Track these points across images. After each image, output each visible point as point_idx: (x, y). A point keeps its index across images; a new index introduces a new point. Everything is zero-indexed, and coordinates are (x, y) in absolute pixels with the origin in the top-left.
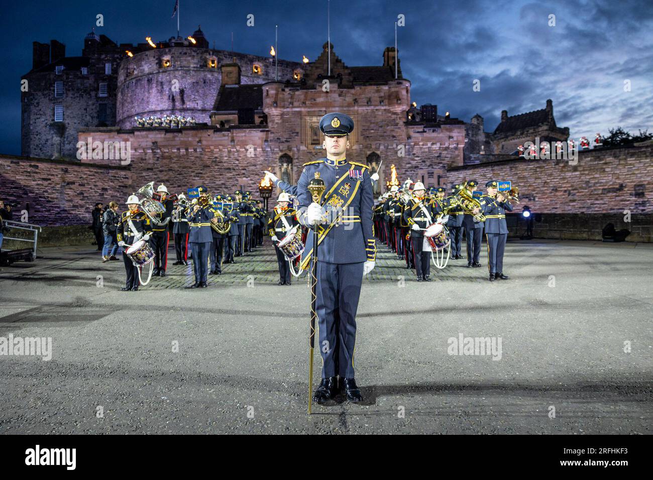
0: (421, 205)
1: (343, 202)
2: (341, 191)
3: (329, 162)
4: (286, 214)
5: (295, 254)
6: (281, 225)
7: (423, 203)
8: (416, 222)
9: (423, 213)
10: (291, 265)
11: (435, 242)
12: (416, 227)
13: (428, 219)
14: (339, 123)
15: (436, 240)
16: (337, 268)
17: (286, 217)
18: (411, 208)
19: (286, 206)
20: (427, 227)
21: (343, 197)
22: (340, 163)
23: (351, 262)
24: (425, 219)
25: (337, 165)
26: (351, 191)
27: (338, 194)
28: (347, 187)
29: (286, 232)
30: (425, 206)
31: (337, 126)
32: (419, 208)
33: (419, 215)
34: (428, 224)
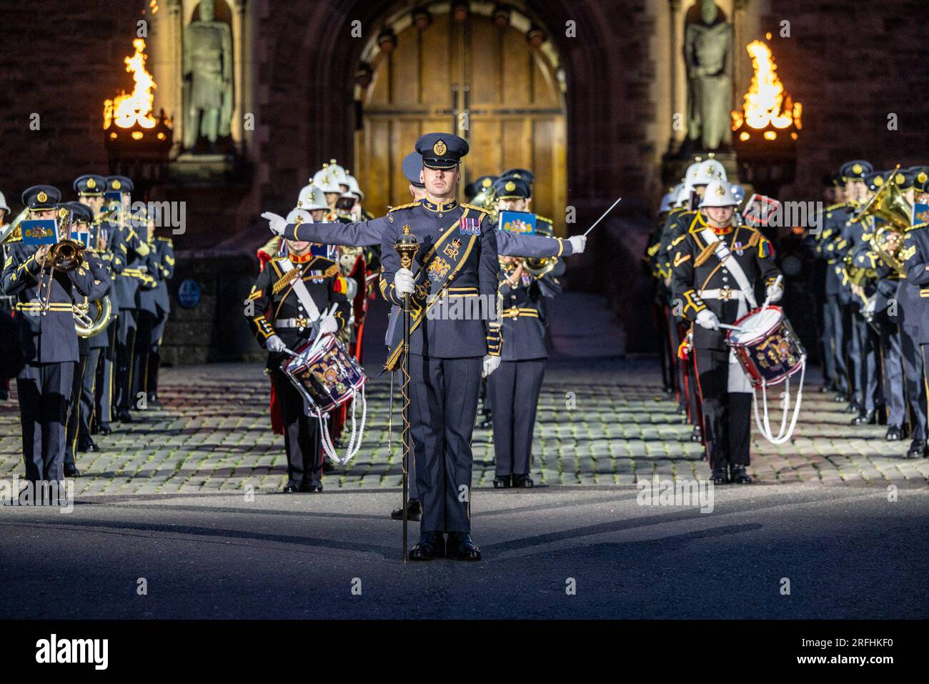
0: (722, 252)
1: (450, 267)
2: (447, 251)
3: (429, 205)
4: (307, 274)
5: (336, 394)
6: (293, 308)
7: (728, 246)
8: (708, 304)
9: (729, 275)
10: (325, 431)
11: (757, 361)
12: (706, 319)
13: (744, 292)
14: (445, 149)
15: (761, 357)
16: (441, 366)
17: (309, 285)
18: (692, 260)
19: (308, 250)
20: (739, 316)
21: (449, 261)
22: (445, 207)
23: (461, 355)
24: (734, 294)
25: (442, 210)
26: (463, 250)
27: (443, 256)
28: (456, 245)
29: (308, 331)
30: (734, 253)
31: (442, 154)
32: (714, 260)
33: (716, 284)
34: (742, 310)
